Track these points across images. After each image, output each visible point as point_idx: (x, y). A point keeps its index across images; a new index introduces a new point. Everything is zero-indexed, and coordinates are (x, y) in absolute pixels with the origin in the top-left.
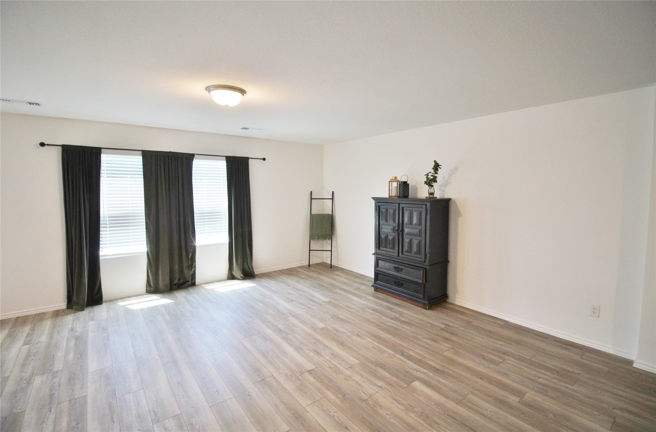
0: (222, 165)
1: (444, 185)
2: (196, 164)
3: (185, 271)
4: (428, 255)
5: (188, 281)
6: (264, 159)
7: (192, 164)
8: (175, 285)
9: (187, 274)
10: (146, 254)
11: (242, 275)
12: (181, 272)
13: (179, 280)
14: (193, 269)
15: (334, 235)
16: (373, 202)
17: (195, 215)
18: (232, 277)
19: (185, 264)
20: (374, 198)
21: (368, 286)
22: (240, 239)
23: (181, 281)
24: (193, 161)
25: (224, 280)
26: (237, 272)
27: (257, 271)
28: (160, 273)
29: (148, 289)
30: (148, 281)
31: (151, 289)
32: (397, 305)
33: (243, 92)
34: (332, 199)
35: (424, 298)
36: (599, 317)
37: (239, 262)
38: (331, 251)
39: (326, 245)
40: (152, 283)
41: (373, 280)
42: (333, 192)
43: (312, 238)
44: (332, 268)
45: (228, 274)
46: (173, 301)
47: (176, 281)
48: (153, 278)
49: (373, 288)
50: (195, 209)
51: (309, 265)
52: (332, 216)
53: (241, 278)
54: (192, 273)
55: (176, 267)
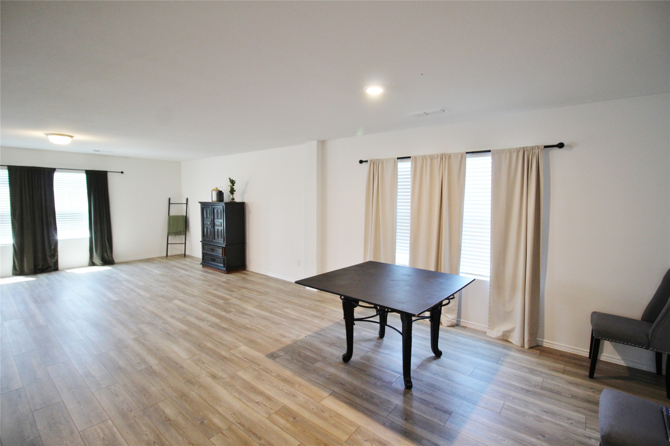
0: (83, 177)
1: (243, 194)
2: (57, 176)
3: (49, 259)
4: (225, 238)
5: (52, 267)
6: (122, 172)
7: (53, 176)
8: (39, 269)
9: (51, 261)
10: (12, 245)
11: (101, 262)
12: (45, 259)
13: (43, 266)
14: (56, 258)
15: (189, 231)
16: (200, 205)
17: (56, 216)
18: (92, 264)
19: (48, 253)
20: (200, 203)
21: (198, 264)
22: (99, 234)
23: (45, 267)
24: (54, 173)
25: (85, 267)
26: (97, 260)
27: (116, 260)
28: (25, 260)
29: (14, 272)
30: (14, 267)
31: (17, 272)
32: (210, 273)
33: (72, 137)
34: (187, 204)
35: (224, 267)
36: (300, 266)
37: (98, 252)
38: (185, 244)
39: (181, 239)
40: (17, 268)
41: (201, 260)
42: (187, 199)
43: (169, 234)
44: (186, 257)
45: (89, 262)
46: (35, 279)
47: (40, 267)
48: (18, 263)
49: (201, 266)
50: (56, 211)
51: (167, 256)
52: (186, 216)
53: (100, 265)
54: (54, 260)
55: (40, 255)
